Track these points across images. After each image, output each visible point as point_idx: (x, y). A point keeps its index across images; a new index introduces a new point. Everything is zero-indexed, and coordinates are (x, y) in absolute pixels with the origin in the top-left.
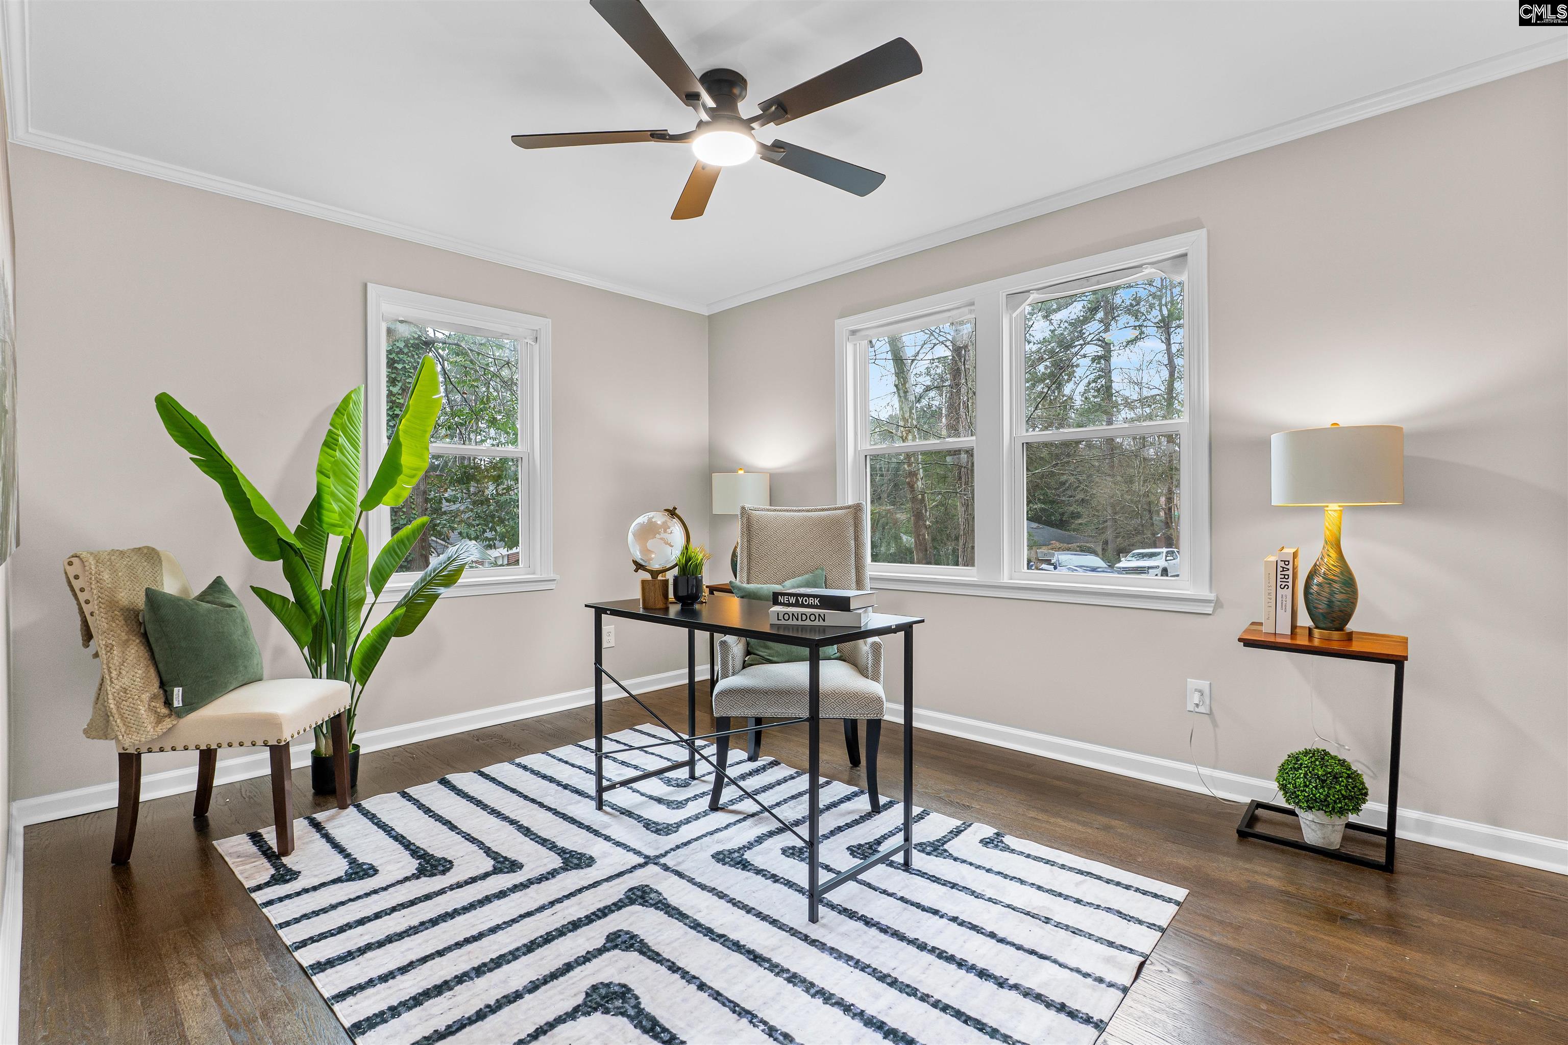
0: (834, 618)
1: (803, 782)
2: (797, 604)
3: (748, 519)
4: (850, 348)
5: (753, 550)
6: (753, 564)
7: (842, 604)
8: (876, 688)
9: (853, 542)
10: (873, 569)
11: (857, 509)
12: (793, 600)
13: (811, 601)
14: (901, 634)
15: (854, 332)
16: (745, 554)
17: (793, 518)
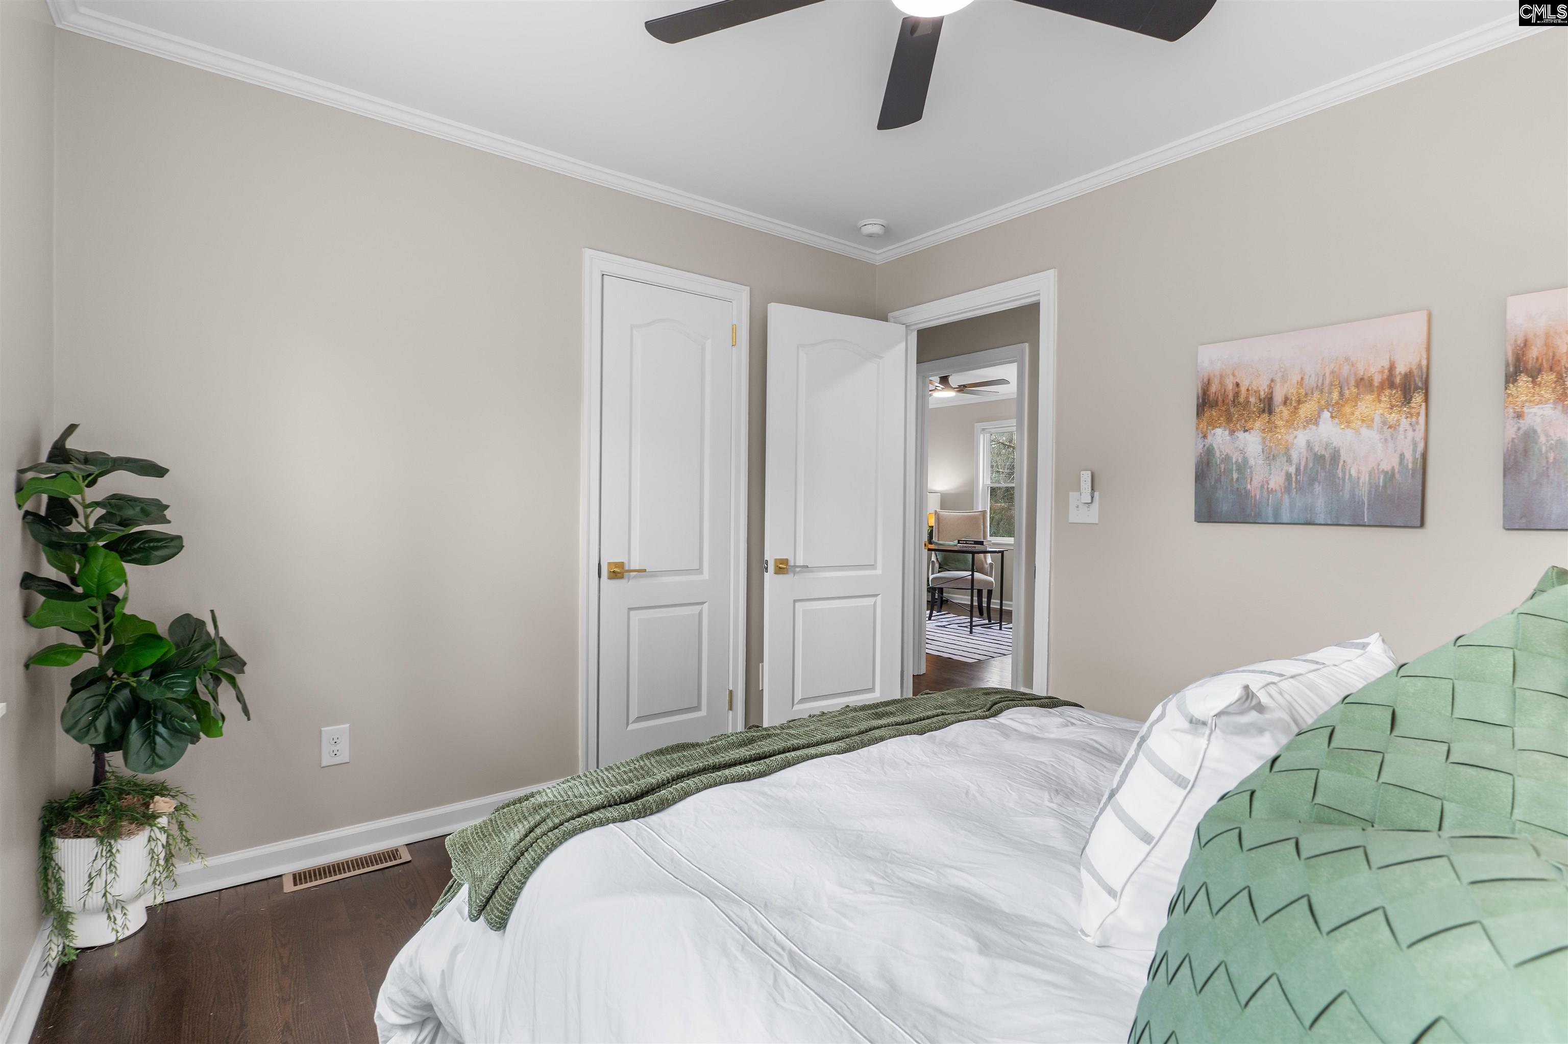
0: (978, 547)
1: (969, 620)
2: (966, 543)
3: (938, 517)
4: (982, 436)
5: (940, 529)
6: (940, 534)
7: (981, 543)
8: (992, 579)
9: (982, 526)
10: (989, 538)
11: (984, 512)
12: (965, 542)
13: (971, 542)
14: (1000, 554)
15: (984, 429)
16: (937, 530)
17: (957, 515)
